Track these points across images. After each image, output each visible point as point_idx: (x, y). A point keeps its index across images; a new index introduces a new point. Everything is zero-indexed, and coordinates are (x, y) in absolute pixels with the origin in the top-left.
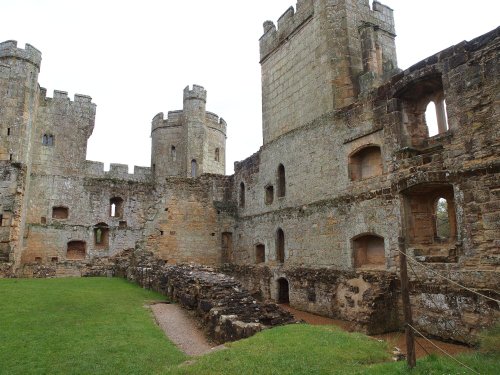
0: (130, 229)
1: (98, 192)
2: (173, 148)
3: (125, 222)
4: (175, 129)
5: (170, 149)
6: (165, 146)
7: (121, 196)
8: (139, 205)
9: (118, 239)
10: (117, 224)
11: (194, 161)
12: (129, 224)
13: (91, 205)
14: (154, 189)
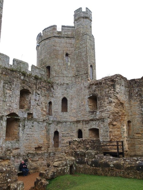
0: (36, 120)
1: (10, 83)
2: (67, 55)
3: (32, 114)
4: (68, 40)
5: (65, 55)
6: (60, 52)
7: (29, 89)
8: (42, 99)
9: (27, 130)
10: (26, 116)
11: (91, 66)
12: (35, 116)
13: (4, 94)
14: (52, 86)
